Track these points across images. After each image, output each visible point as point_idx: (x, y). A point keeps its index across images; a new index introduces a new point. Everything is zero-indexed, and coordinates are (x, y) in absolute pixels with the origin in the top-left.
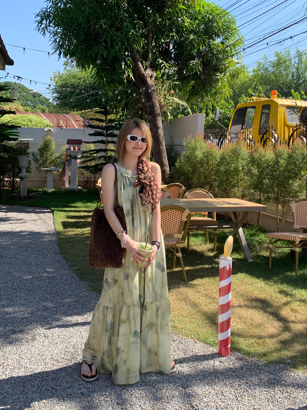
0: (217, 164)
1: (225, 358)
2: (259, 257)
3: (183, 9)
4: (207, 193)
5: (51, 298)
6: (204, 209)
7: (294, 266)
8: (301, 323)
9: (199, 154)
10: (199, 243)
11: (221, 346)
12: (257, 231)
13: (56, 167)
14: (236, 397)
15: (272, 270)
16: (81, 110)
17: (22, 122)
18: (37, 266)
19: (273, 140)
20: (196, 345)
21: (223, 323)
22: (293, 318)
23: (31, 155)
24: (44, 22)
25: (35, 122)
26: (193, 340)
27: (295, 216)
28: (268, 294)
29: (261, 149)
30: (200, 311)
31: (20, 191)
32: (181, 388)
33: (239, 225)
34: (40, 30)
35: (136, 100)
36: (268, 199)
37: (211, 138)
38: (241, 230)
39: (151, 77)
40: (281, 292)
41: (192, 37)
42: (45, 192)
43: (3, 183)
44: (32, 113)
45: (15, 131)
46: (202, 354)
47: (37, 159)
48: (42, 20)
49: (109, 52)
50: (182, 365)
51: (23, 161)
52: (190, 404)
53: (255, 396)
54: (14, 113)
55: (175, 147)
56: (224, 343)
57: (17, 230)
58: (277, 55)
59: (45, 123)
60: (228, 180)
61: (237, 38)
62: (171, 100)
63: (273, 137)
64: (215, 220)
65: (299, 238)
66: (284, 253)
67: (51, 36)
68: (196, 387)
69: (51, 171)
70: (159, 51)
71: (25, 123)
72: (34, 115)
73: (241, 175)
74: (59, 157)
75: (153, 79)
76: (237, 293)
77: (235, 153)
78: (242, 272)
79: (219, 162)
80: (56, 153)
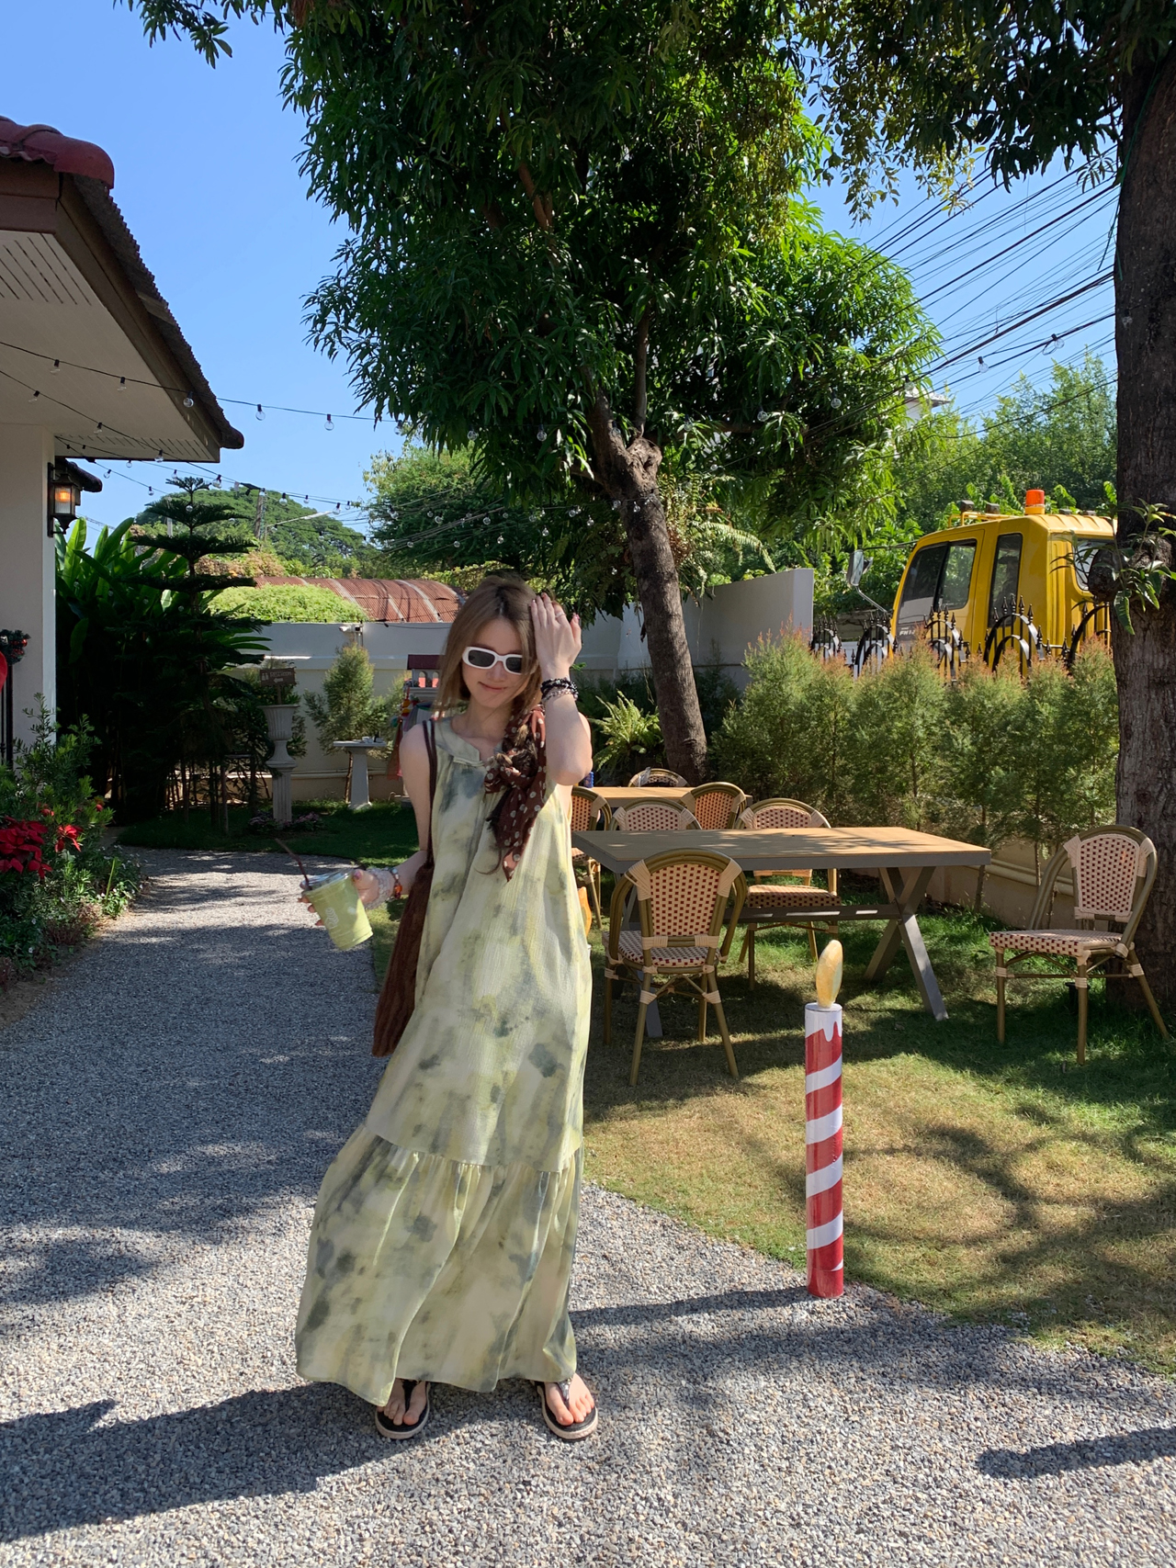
0: (850, 721)
1: (826, 1302)
2: (971, 1005)
3: (742, 256)
4: (810, 812)
5: (337, 1121)
6: (800, 862)
7: (1075, 1035)
8: (1072, 1201)
9: (795, 692)
10: (789, 963)
11: (814, 1265)
12: (975, 925)
13: (377, 736)
14: (846, 1412)
15: (1005, 1046)
16: (453, 567)
17: (278, 609)
18: (305, 1027)
19: (1025, 645)
20: (746, 1263)
21: (817, 1197)
22: (1050, 1190)
23: (303, 702)
24: (331, 317)
25: (316, 606)
26: (737, 1247)
27: (1079, 879)
28: (981, 1117)
29: (983, 675)
30: (768, 1163)
31: (271, 810)
32: (684, 1382)
33: (907, 909)
34: (321, 343)
35: (602, 536)
36: (1005, 828)
37: (836, 640)
38: (912, 924)
39: (647, 465)
40: (1025, 1111)
41: (772, 339)
42: (346, 813)
43: (224, 787)
44: (310, 578)
45: (254, 634)
46: (761, 1287)
47: (320, 713)
48: (325, 311)
49: (517, 399)
50: (695, 1317)
51: (280, 722)
52: (707, 1427)
53: (901, 1413)
54: (249, 582)
55: (724, 672)
56: (824, 1257)
57: (258, 922)
58: (1061, 374)
59: (346, 608)
60: (882, 770)
61: (917, 333)
62: (709, 532)
63: (1025, 633)
64: (835, 893)
65: (1085, 948)
66: (1052, 994)
67: (353, 358)
68: (729, 1382)
69: (362, 749)
70: (673, 385)
71: (288, 611)
72: (312, 586)
73: (924, 754)
74: (385, 708)
75: (653, 470)
76: (886, 1112)
77: (904, 686)
78: (909, 1052)
79: (854, 715)
80: (377, 695)
